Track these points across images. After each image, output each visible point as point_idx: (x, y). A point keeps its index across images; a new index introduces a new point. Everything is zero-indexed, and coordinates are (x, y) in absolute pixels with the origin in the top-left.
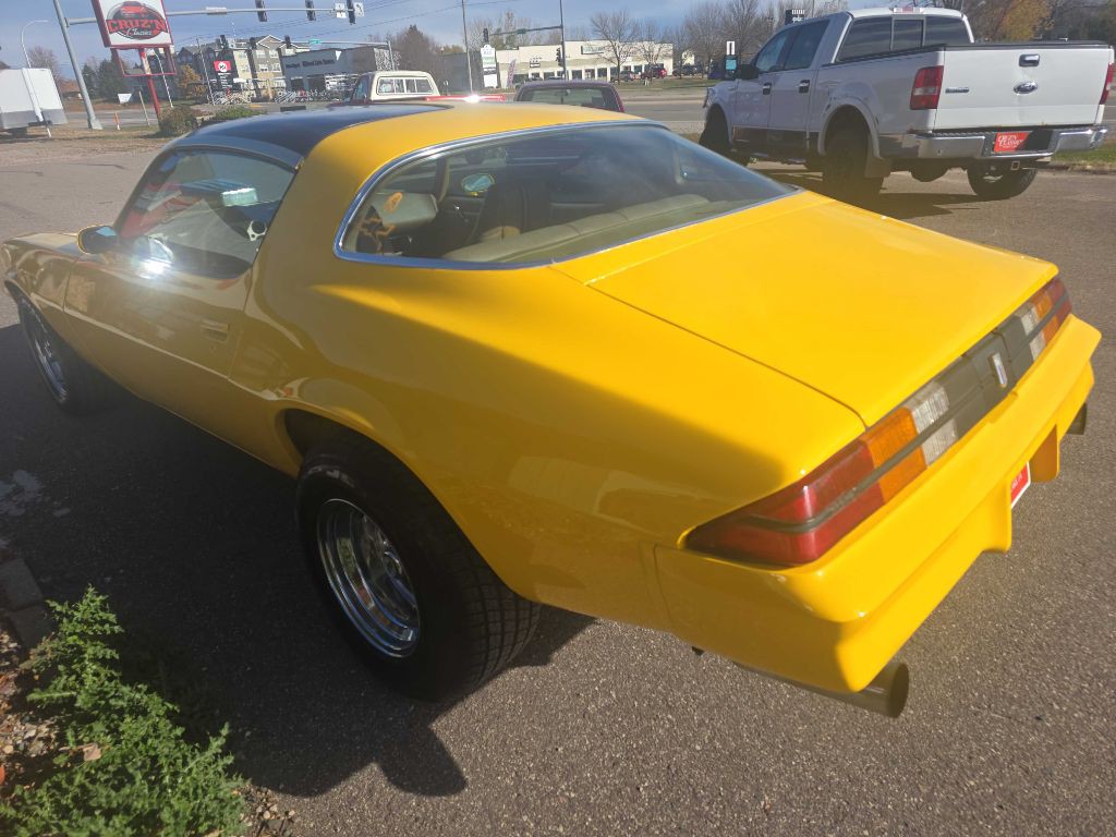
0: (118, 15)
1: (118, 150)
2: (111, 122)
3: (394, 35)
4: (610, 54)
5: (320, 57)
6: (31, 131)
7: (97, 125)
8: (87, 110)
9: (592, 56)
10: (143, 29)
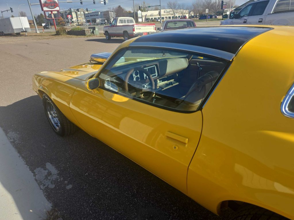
0: (46, 2)
1: (46, 39)
2: (42, 31)
3: (115, 8)
4: (172, 13)
5: (95, 14)
6: (21, 33)
7: (38, 32)
8: (36, 28)
9: (167, 13)
10: (52, 6)
